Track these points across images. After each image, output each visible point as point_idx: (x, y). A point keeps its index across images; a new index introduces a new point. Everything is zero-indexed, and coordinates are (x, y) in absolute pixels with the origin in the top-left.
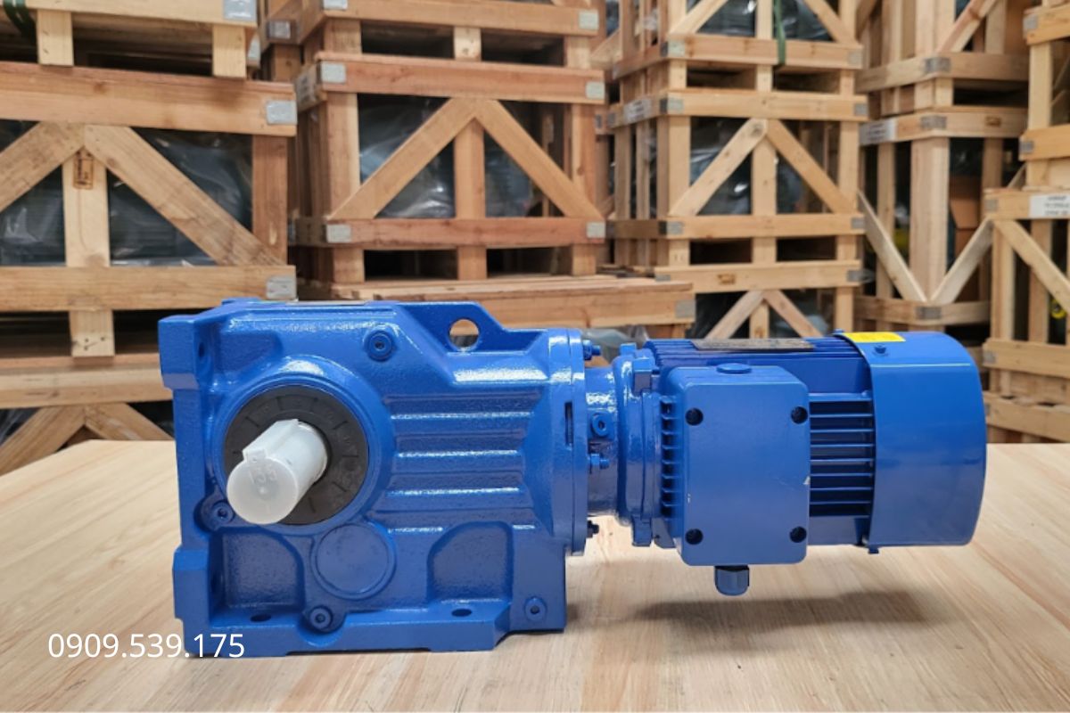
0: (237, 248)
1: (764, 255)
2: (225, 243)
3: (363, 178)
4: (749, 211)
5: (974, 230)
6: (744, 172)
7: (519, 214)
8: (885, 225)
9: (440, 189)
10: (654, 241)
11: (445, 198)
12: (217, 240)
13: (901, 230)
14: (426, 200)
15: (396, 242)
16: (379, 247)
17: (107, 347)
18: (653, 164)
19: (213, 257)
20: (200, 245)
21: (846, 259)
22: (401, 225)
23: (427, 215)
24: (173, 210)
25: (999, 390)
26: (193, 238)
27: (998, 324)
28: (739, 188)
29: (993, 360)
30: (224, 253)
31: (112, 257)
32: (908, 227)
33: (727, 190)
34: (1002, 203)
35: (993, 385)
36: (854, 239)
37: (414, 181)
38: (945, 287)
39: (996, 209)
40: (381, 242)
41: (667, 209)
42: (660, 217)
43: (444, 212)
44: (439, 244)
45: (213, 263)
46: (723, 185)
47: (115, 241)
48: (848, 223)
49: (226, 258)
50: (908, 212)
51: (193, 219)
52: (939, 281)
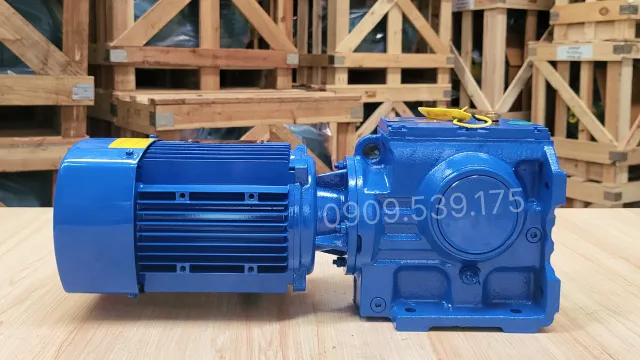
1: (394, 79)
2: (42, 58)
4: (385, 50)
6: (382, 26)
10: (324, 68)
14: (179, 35)
15: (158, 63)
16: (147, 66)
19: (33, 68)
20: (23, 60)
22: (162, 51)
23: (179, 45)
28: (379, 36)
32: (480, 64)
33: (371, 37)
34: (539, 50)
36: (448, 71)
38: (504, 102)
40: (148, 63)
42: (329, 53)
44: (187, 65)
45: (32, 73)
46: (369, 34)
48: (445, 60)
49: (42, 69)
50: (481, 55)
52: (500, 98)
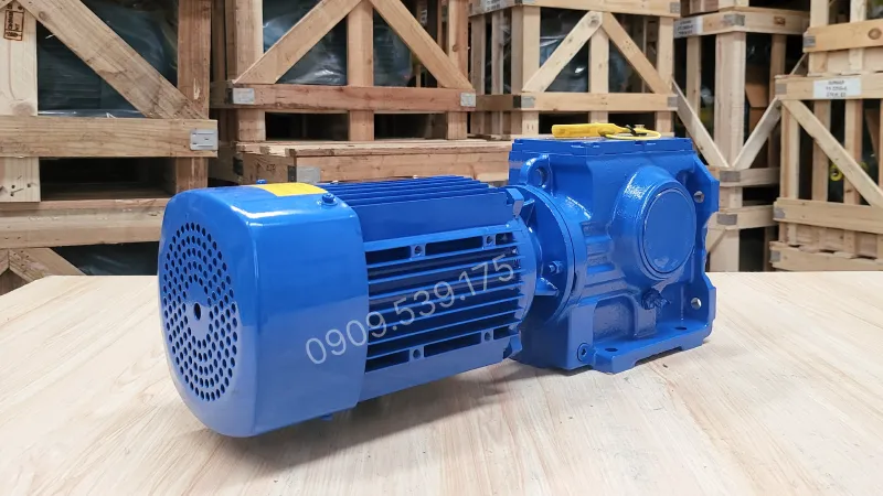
0: (162, 102)
2: (151, 96)
3: (266, 47)
4: (587, 90)
5: (765, 109)
6: (583, 57)
7: (401, 85)
8: (693, 105)
9: (334, 60)
12: (144, 94)
13: (707, 110)
14: (321, 69)
15: (294, 106)
16: (280, 110)
17: (34, 193)
18: (507, 48)
19: (141, 109)
20: (127, 99)
21: (663, 129)
22: (300, 90)
24: (101, 64)
25: (787, 240)
26: (120, 91)
27: (786, 187)
28: (579, 70)
29: (783, 215)
30: (150, 105)
31: (41, 107)
32: (713, 105)
33: (568, 72)
34: (790, 87)
35: (781, 236)
36: (670, 115)
37: (310, 51)
38: (742, 156)
39: (784, 92)
40: (281, 105)
41: (521, 86)
42: (514, 92)
43: (336, 80)
44: (333, 109)
45: (140, 115)
46: (566, 67)
47: (42, 93)
48: (665, 101)
49: (152, 110)
50: (713, 94)
51: (121, 72)
52: (739, 151)
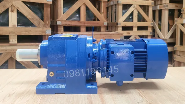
0: (41, 24)
3: (64, 13)
5: (173, 25)
7: (92, 20)
9: (78, 16)
11: (79, 17)
12: (37, 23)
17: (16, 42)
18: (115, 12)
21: (150, 30)
24: (29, 17)
25: (177, 54)
26: (33, 22)
27: (177, 42)
29: (176, 49)
30: (38, 25)
31: (17, 25)
37: (73, 14)
39: (177, 22)
41: (118, 21)
43: (78, 20)
47: (18, 23)
51: (33, 19)
